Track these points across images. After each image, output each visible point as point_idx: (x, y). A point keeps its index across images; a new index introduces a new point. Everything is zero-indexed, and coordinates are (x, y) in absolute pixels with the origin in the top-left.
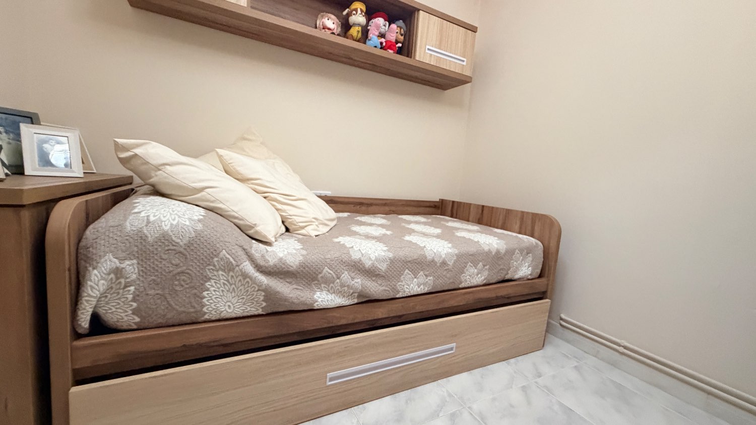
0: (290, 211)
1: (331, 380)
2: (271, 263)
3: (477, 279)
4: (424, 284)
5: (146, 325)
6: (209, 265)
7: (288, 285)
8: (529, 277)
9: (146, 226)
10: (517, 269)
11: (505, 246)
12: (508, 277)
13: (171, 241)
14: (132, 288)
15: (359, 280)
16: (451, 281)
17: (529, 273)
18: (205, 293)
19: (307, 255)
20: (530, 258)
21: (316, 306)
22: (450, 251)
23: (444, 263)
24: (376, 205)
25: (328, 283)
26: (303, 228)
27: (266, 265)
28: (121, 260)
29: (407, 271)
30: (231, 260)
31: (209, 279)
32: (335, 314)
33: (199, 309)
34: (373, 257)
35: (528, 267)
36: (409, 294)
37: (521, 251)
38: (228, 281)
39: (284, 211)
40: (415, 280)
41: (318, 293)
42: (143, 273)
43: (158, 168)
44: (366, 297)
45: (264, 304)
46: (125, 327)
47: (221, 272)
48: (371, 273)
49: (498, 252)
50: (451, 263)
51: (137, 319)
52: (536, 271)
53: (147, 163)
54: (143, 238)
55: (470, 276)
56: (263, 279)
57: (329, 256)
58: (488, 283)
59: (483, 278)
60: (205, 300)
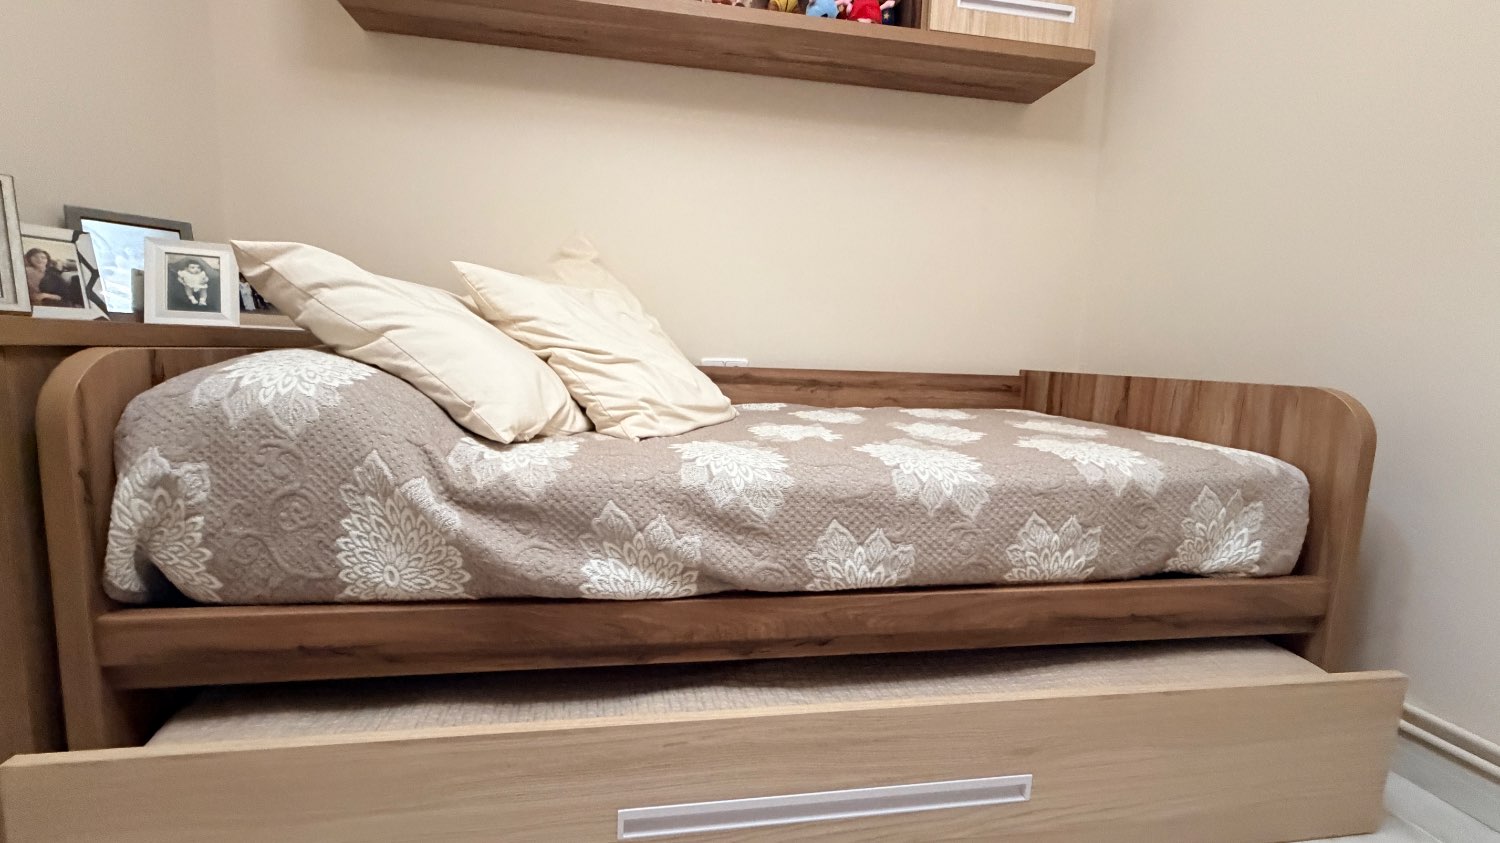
0: (591, 385)
2: (479, 485)
3: (1062, 562)
4: (889, 563)
5: (234, 596)
6: (345, 480)
7: (519, 536)
8: (1256, 569)
9: (230, 395)
10: (1208, 544)
11: (1161, 476)
12: (1172, 565)
13: (273, 430)
14: (199, 519)
15: (696, 539)
16: (973, 559)
17: (1256, 557)
18: (341, 541)
19: (571, 471)
20: (1256, 513)
21: (585, 590)
22: (972, 479)
23: (949, 511)
25: (617, 540)
26: (618, 420)
27: (469, 489)
28: (176, 461)
29: (835, 524)
30: (387, 471)
31: (347, 512)
32: (646, 617)
33: (330, 573)
34: (739, 485)
35: (1251, 541)
36: (844, 587)
37: (1223, 491)
38: (385, 517)
39: (581, 385)
40: (860, 549)
41: (594, 563)
42: (220, 490)
44: (720, 580)
45: (468, 577)
46: (202, 598)
47: (369, 499)
48: (732, 523)
49: (1134, 491)
50: (973, 513)
51: (218, 585)
52: (1281, 553)
53: (289, 284)
54: (220, 421)
55: (1035, 550)
56: (454, 518)
57: (622, 476)
58: (1102, 575)
59: (1083, 559)
60: (340, 556)
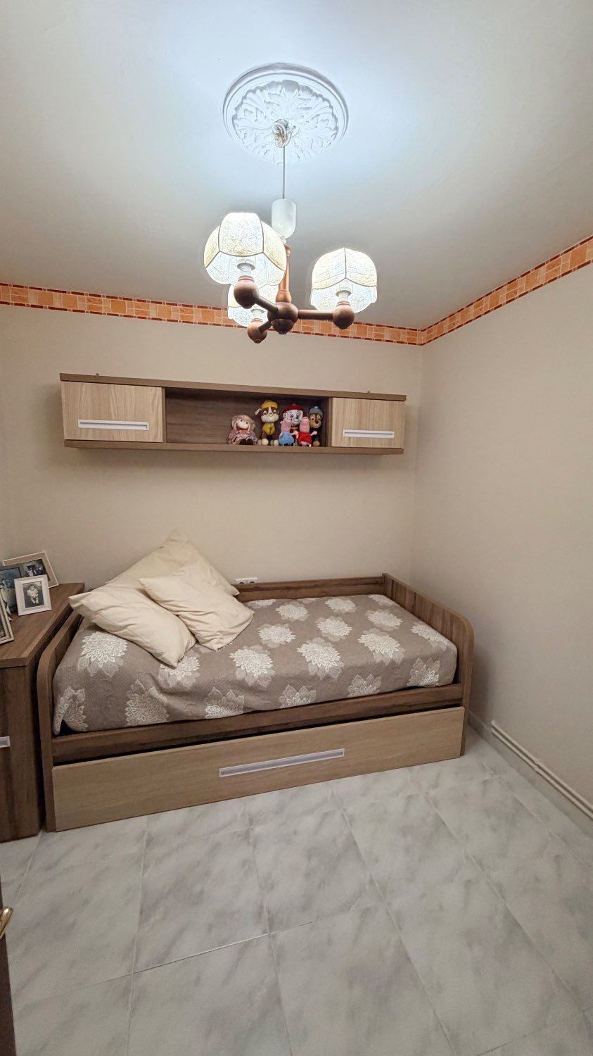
0: (197, 627)
1: (223, 773)
2: (171, 686)
3: (367, 689)
4: (307, 697)
5: (92, 729)
6: (129, 690)
7: (184, 701)
8: (438, 684)
9: (89, 665)
10: (421, 677)
11: (403, 656)
12: (408, 685)
13: (105, 676)
14: (83, 707)
15: (243, 696)
16: (337, 692)
17: (437, 680)
18: (127, 709)
19: (200, 677)
20: (437, 664)
21: (206, 717)
22: (336, 665)
23: (328, 677)
24: (306, 588)
25: (216, 699)
26: (209, 641)
27: (167, 688)
28: (76, 690)
29: (289, 686)
30: (142, 686)
31: (129, 699)
32: (226, 722)
33: (123, 719)
34: (256, 676)
35: (435, 675)
36: (292, 706)
37: (425, 659)
38: (141, 700)
39: (192, 626)
40: (298, 693)
41: (209, 707)
42: (88, 696)
43: (96, 613)
44: (250, 708)
45: (168, 716)
46: (80, 729)
47: (136, 695)
48: (254, 690)
49: (393, 662)
50: (336, 677)
51: (87, 726)
52: (446, 678)
53: (89, 610)
54: (87, 674)
55: (357, 687)
56: (164, 699)
57: (217, 678)
58: (382, 691)
59: (375, 688)
60: (127, 713)
